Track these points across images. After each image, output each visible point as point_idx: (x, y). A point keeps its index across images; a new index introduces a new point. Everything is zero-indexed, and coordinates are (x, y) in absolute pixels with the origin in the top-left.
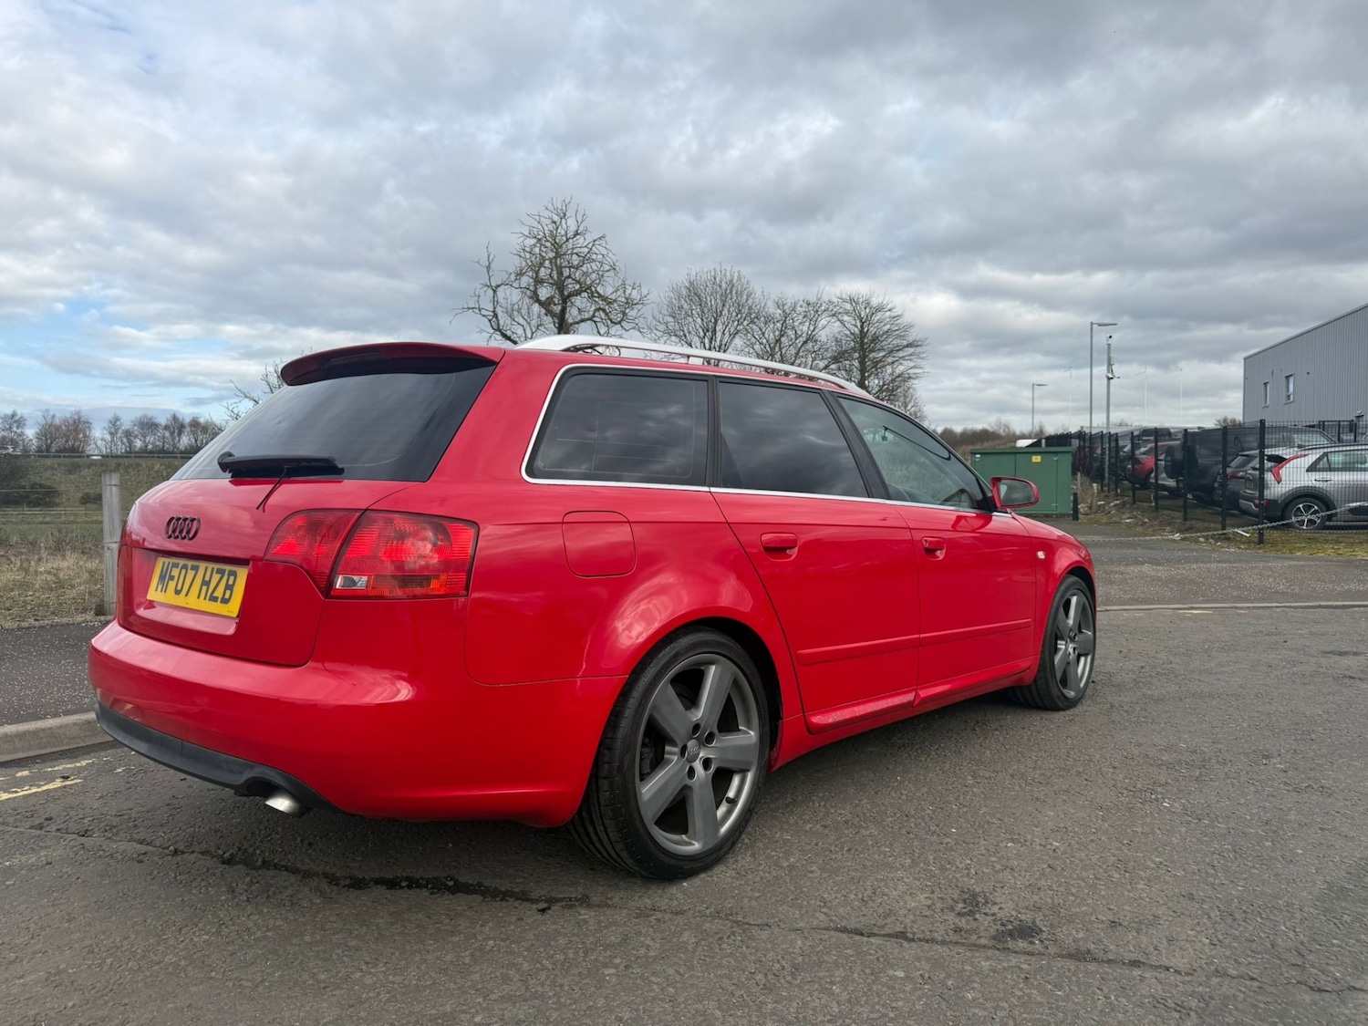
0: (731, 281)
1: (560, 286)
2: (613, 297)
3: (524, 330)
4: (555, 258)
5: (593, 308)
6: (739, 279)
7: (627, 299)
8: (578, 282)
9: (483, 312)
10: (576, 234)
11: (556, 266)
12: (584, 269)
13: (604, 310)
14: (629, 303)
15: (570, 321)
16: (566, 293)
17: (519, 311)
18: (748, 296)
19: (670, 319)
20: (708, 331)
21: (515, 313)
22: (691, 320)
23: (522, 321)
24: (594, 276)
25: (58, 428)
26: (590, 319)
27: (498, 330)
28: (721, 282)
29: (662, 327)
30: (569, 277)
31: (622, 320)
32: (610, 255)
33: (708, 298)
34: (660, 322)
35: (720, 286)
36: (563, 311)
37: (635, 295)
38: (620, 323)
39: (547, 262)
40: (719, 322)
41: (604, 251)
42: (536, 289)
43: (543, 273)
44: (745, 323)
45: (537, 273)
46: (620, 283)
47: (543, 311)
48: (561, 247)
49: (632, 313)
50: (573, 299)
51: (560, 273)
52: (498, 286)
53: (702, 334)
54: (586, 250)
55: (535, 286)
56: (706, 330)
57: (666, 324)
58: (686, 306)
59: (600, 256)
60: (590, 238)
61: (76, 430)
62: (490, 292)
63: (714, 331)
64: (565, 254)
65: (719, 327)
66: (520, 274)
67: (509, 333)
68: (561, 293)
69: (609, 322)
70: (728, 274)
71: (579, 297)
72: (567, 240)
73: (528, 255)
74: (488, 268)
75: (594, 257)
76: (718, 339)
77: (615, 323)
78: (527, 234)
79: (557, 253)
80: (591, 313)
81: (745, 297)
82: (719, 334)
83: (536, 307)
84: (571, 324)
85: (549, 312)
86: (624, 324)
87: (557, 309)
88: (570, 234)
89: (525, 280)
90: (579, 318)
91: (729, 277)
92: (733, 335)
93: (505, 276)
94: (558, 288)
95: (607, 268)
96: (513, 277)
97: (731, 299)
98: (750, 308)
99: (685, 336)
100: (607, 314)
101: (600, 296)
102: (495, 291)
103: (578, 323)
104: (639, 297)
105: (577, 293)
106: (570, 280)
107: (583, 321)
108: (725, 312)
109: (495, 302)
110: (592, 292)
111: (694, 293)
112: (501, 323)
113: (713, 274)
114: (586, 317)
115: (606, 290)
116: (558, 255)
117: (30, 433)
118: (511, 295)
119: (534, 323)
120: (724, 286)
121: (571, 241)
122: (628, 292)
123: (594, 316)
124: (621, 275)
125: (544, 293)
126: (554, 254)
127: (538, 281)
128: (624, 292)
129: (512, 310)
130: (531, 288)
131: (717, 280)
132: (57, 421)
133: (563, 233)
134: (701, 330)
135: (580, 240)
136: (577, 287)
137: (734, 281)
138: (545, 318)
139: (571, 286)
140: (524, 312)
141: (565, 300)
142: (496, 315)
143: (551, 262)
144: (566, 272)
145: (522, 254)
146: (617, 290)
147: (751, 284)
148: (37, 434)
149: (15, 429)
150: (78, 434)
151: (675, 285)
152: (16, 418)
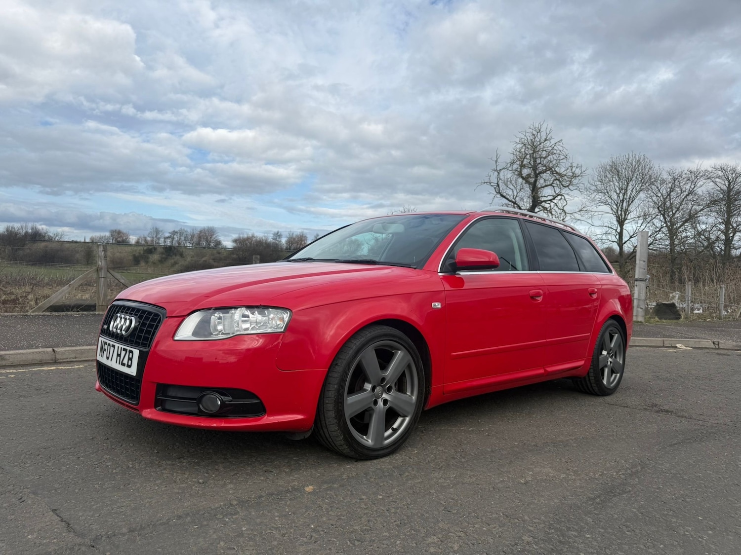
0: (639, 161)
1: (535, 168)
2: (565, 173)
3: (513, 192)
4: (533, 153)
5: (553, 179)
6: (644, 160)
7: (573, 173)
8: (545, 166)
9: (492, 184)
10: (546, 140)
11: (533, 157)
12: (549, 158)
13: (559, 180)
14: (574, 176)
15: (539, 186)
16: (537, 172)
17: (511, 182)
18: (650, 169)
19: (599, 183)
20: (622, 189)
21: (509, 183)
22: (611, 183)
23: (512, 187)
24: (554, 162)
25: (294, 239)
26: (551, 185)
27: (499, 193)
28: (632, 161)
29: (594, 188)
30: (540, 163)
31: (569, 185)
32: (565, 150)
33: (624, 171)
34: (592, 185)
35: (632, 165)
36: (535, 181)
37: (578, 171)
38: (568, 186)
39: (528, 156)
40: (630, 184)
41: (561, 148)
42: (521, 170)
43: (525, 162)
44: (647, 184)
45: (522, 162)
46: (570, 165)
47: (524, 181)
48: (536, 148)
49: (575, 181)
50: (541, 175)
51: (535, 162)
52: (501, 170)
53: (618, 192)
54: (551, 148)
55: (521, 169)
56: (621, 189)
57: (596, 186)
58: (609, 176)
59: (558, 151)
60: (553, 142)
61: (301, 240)
62: (496, 173)
63: (626, 190)
64: (538, 151)
65: (630, 187)
66: (512, 163)
67: (504, 194)
68: (535, 172)
69: (562, 186)
70: (637, 157)
71: (545, 174)
72: (540, 144)
73: (518, 153)
74: (496, 161)
75: (555, 152)
76: (629, 194)
77: (565, 187)
78: (518, 142)
79: (534, 151)
80: (551, 182)
81: (647, 170)
82: (629, 192)
83: (520, 180)
84: (540, 188)
85: (527, 182)
86: (570, 187)
87: (532, 180)
88: (542, 140)
89: (515, 166)
90: (544, 184)
91: (638, 159)
92: (638, 192)
93: (504, 165)
94: (533, 170)
95: (562, 157)
96: (509, 165)
97: (638, 170)
98: (650, 176)
99: (608, 193)
100: (560, 182)
101: (557, 173)
102: (499, 173)
103: (543, 187)
104: (580, 172)
105: (545, 171)
106: (540, 165)
107: (546, 186)
108: (634, 178)
109: (498, 178)
110: (552, 171)
111: (614, 169)
112: (501, 189)
113: (627, 157)
114: (548, 184)
115: (561, 170)
116: (534, 152)
117: (284, 240)
118: (508, 175)
119: (518, 188)
120: (634, 163)
121: (542, 144)
122: (574, 170)
123: (553, 183)
124: (570, 161)
125: (525, 172)
126: (532, 152)
127: (522, 166)
128: (572, 170)
129: (507, 181)
130: (519, 170)
131: (630, 160)
132: (294, 236)
133: (538, 140)
134: (617, 189)
135: (547, 143)
136: (544, 168)
137: (641, 160)
138: (525, 185)
139: (541, 168)
140: (513, 182)
141: (537, 176)
142: (498, 185)
143: (530, 156)
144: (538, 161)
145: (515, 153)
146: (567, 170)
147: (652, 162)
148: (286, 241)
149: (278, 239)
150: (302, 242)
151: (603, 164)
152: (279, 234)
